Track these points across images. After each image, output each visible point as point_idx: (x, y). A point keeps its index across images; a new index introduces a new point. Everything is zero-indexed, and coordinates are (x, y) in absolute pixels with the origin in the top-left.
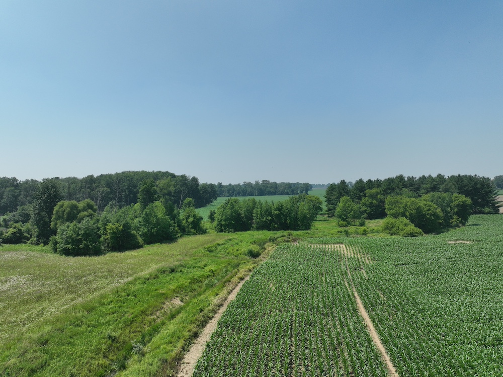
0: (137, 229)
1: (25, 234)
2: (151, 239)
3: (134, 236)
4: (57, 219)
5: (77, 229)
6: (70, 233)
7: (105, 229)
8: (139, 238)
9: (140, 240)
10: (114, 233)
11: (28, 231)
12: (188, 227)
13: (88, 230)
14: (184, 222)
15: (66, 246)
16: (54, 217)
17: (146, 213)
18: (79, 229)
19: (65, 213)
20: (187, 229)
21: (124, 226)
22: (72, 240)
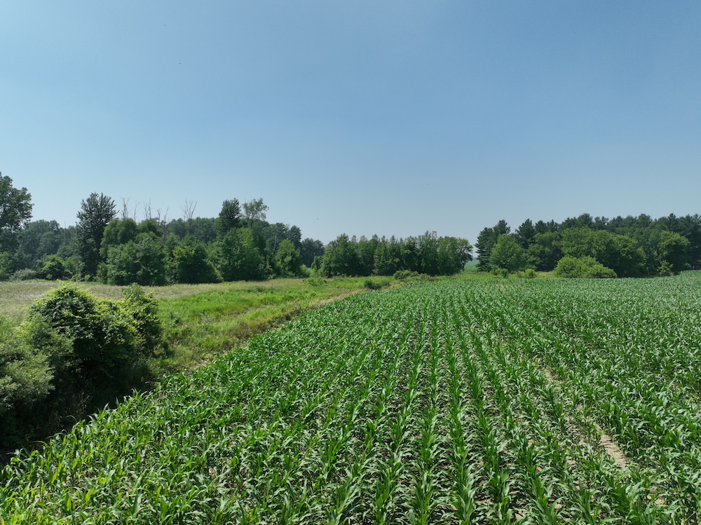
0: (216, 261)
1: (67, 270)
2: (232, 275)
3: (210, 268)
4: (108, 243)
5: (134, 251)
6: (124, 255)
7: (171, 255)
8: (216, 271)
9: (218, 273)
10: (182, 259)
11: (71, 267)
12: (284, 268)
13: (149, 252)
14: (280, 263)
15: (118, 273)
16: (104, 240)
18: (137, 251)
19: (119, 234)
20: (282, 271)
21: (196, 251)
22: (127, 264)
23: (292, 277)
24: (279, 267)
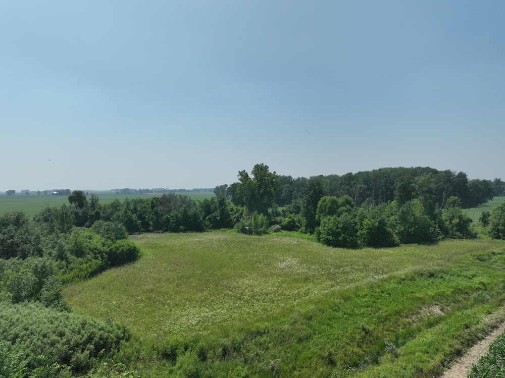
0: (393, 226)
1: (297, 224)
2: (409, 238)
3: (390, 234)
4: (320, 212)
5: (337, 223)
6: (331, 225)
7: (361, 224)
8: (395, 236)
9: (396, 238)
10: (370, 229)
11: (299, 221)
12: (452, 229)
13: (346, 224)
14: (447, 223)
15: (327, 237)
16: (318, 210)
17: (403, 211)
19: (327, 207)
21: (380, 223)
24: (447, 227)
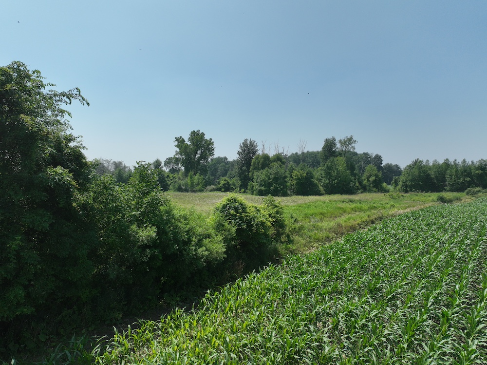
0: (320, 180)
2: (331, 190)
3: (316, 185)
4: (254, 169)
5: (269, 174)
6: (263, 177)
7: (291, 177)
8: (320, 187)
9: (322, 189)
12: (369, 186)
13: (277, 175)
14: (366, 181)
16: (251, 167)
18: (271, 174)
20: (368, 188)
21: (307, 174)
22: (265, 182)
23: (375, 192)
24: (365, 185)
